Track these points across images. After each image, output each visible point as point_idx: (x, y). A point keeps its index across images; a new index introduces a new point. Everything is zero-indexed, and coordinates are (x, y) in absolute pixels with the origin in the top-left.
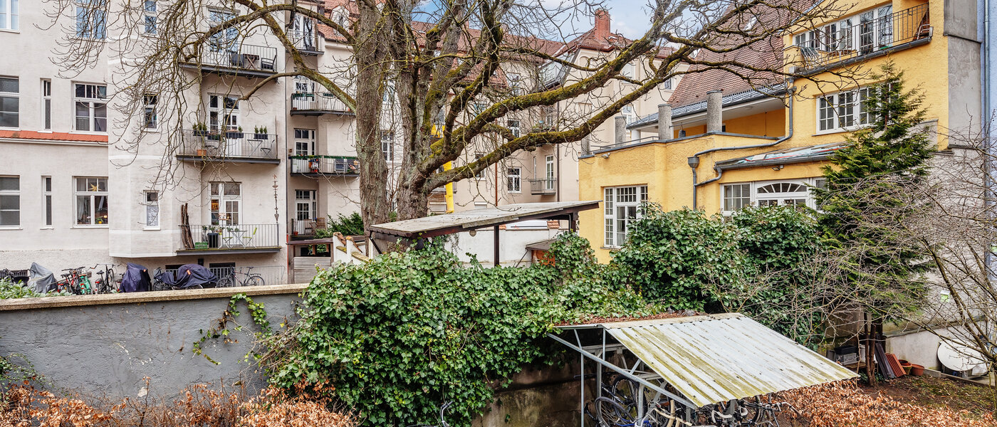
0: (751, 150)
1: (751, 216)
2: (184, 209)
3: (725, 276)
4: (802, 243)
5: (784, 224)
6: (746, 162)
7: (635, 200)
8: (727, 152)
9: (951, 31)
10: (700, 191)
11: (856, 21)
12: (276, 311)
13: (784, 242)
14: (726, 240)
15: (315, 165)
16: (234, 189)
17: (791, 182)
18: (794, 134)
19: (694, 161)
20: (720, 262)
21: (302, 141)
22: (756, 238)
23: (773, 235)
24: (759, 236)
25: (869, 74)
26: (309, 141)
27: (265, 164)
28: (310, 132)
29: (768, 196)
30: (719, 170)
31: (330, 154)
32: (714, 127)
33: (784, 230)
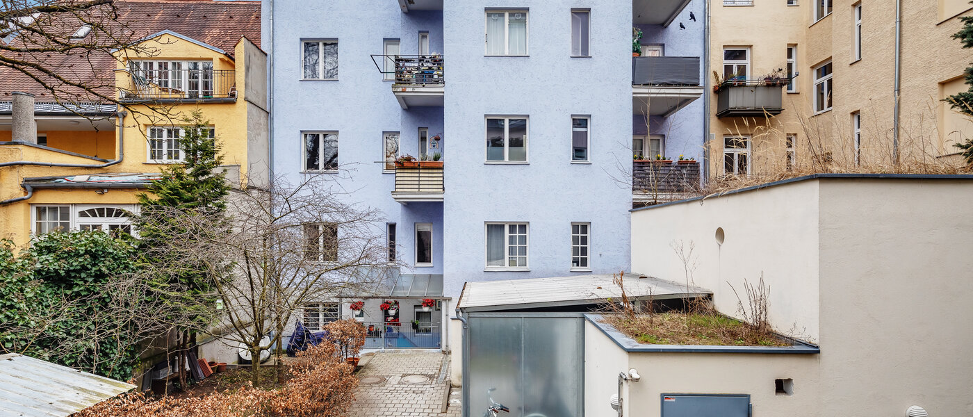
0: (74, 169)
1: (55, 242)
3: (8, 313)
4: (114, 269)
5: (93, 250)
6: (65, 181)
8: (41, 168)
9: (249, 98)
11: (185, 66)
13: (94, 269)
14: (13, 270)
17: (116, 207)
18: (124, 158)
22: (59, 266)
23: (80, 262)
24: (63, 263)
25: (181, 116)
29: (91, 221)
30: (28, 188)
32: (22, 136)
33: (94, 256)
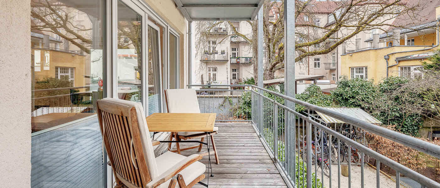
0: (414, 52)
2: (202, 76)
6: (410, 57)
7: (363, 73)
8: (402, 53)
10: (390, 69)
12: (235, 101)
15: (238, 60)
16: (215, 70)
18: (439, 44)
19: (387, 57)
20: (366, 95)
21: (234, 52)
22: (388, 88)
26: (236, 52)
27: (224, 61)
28: (237, 49)
30: (397, 61)
31: (243, 56)
32: (396, 44)
